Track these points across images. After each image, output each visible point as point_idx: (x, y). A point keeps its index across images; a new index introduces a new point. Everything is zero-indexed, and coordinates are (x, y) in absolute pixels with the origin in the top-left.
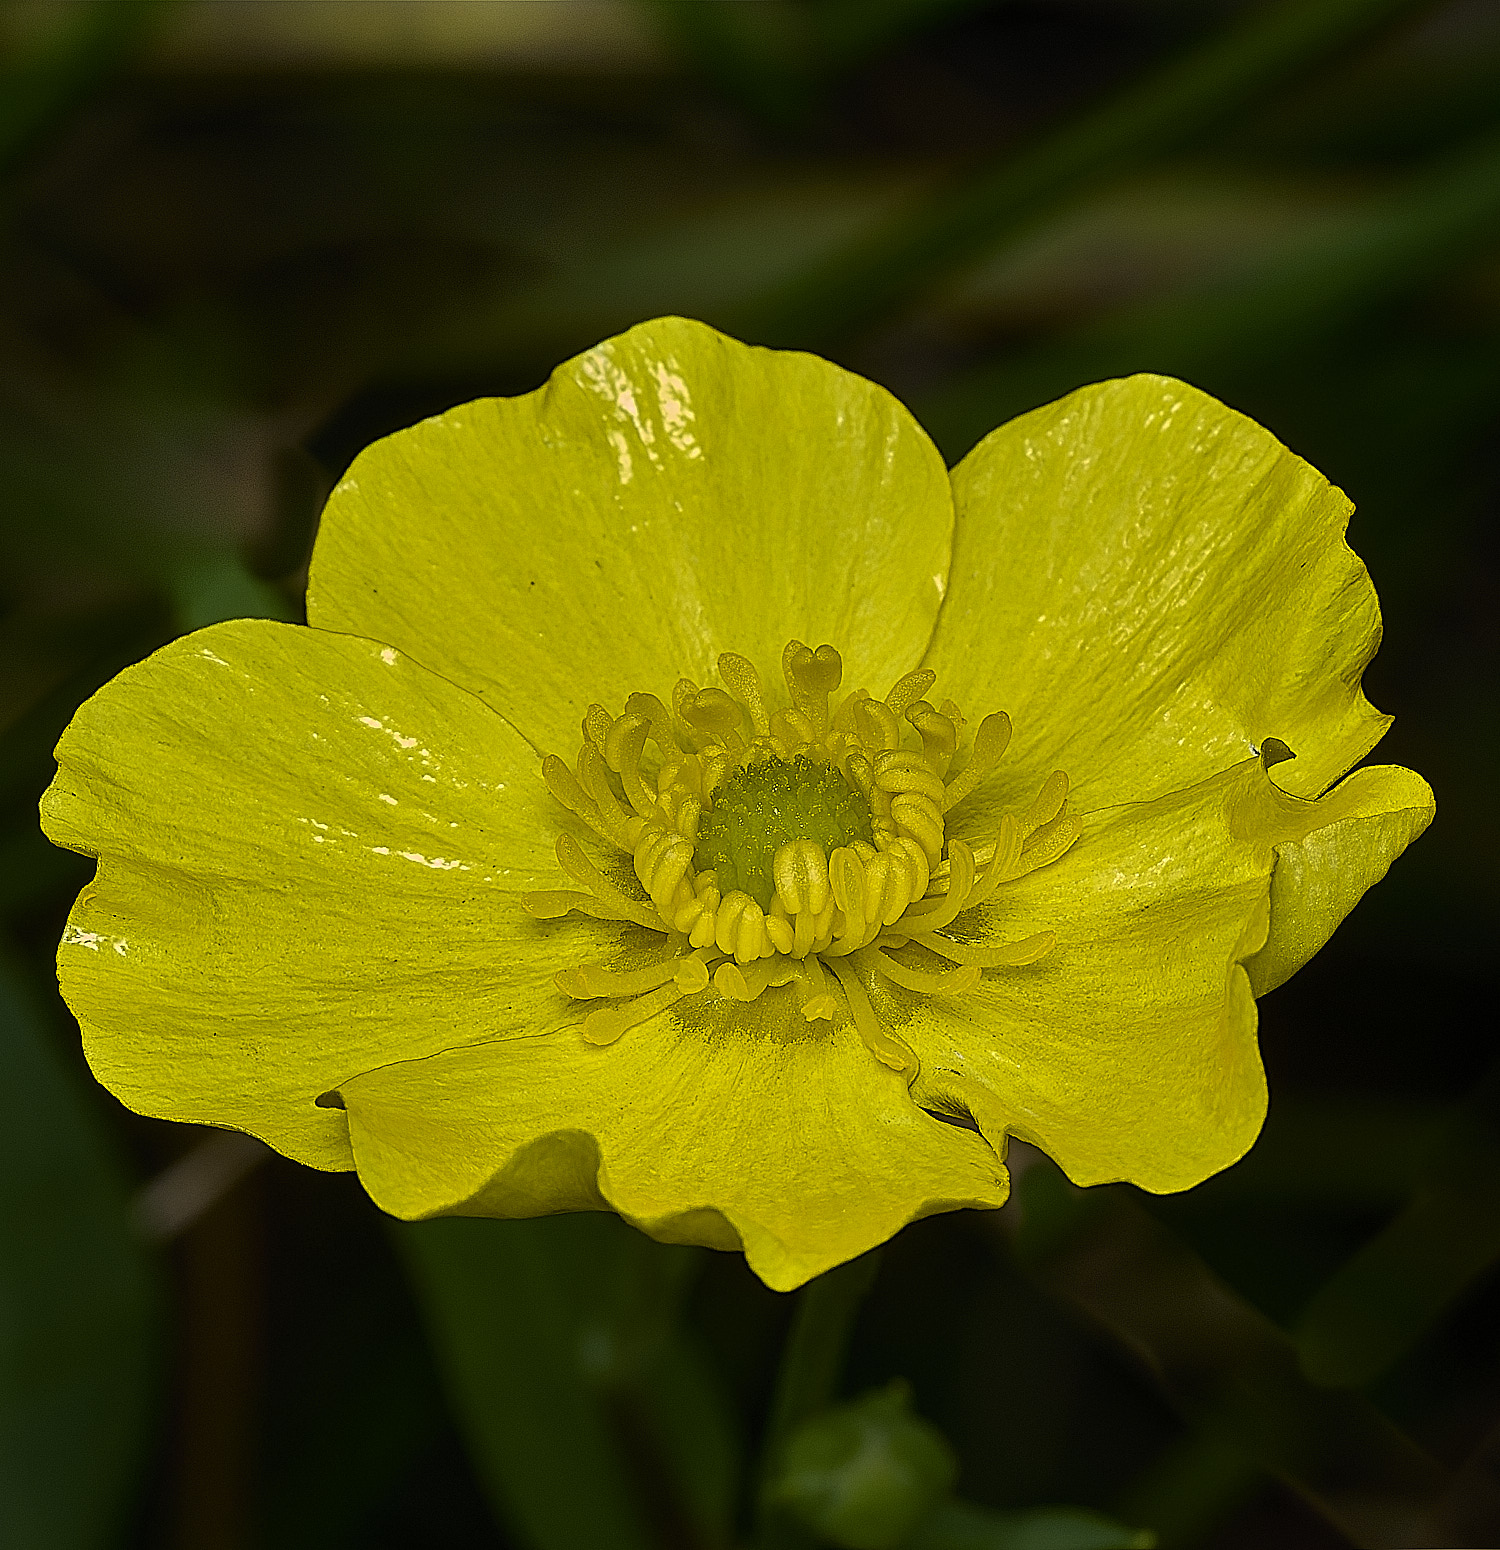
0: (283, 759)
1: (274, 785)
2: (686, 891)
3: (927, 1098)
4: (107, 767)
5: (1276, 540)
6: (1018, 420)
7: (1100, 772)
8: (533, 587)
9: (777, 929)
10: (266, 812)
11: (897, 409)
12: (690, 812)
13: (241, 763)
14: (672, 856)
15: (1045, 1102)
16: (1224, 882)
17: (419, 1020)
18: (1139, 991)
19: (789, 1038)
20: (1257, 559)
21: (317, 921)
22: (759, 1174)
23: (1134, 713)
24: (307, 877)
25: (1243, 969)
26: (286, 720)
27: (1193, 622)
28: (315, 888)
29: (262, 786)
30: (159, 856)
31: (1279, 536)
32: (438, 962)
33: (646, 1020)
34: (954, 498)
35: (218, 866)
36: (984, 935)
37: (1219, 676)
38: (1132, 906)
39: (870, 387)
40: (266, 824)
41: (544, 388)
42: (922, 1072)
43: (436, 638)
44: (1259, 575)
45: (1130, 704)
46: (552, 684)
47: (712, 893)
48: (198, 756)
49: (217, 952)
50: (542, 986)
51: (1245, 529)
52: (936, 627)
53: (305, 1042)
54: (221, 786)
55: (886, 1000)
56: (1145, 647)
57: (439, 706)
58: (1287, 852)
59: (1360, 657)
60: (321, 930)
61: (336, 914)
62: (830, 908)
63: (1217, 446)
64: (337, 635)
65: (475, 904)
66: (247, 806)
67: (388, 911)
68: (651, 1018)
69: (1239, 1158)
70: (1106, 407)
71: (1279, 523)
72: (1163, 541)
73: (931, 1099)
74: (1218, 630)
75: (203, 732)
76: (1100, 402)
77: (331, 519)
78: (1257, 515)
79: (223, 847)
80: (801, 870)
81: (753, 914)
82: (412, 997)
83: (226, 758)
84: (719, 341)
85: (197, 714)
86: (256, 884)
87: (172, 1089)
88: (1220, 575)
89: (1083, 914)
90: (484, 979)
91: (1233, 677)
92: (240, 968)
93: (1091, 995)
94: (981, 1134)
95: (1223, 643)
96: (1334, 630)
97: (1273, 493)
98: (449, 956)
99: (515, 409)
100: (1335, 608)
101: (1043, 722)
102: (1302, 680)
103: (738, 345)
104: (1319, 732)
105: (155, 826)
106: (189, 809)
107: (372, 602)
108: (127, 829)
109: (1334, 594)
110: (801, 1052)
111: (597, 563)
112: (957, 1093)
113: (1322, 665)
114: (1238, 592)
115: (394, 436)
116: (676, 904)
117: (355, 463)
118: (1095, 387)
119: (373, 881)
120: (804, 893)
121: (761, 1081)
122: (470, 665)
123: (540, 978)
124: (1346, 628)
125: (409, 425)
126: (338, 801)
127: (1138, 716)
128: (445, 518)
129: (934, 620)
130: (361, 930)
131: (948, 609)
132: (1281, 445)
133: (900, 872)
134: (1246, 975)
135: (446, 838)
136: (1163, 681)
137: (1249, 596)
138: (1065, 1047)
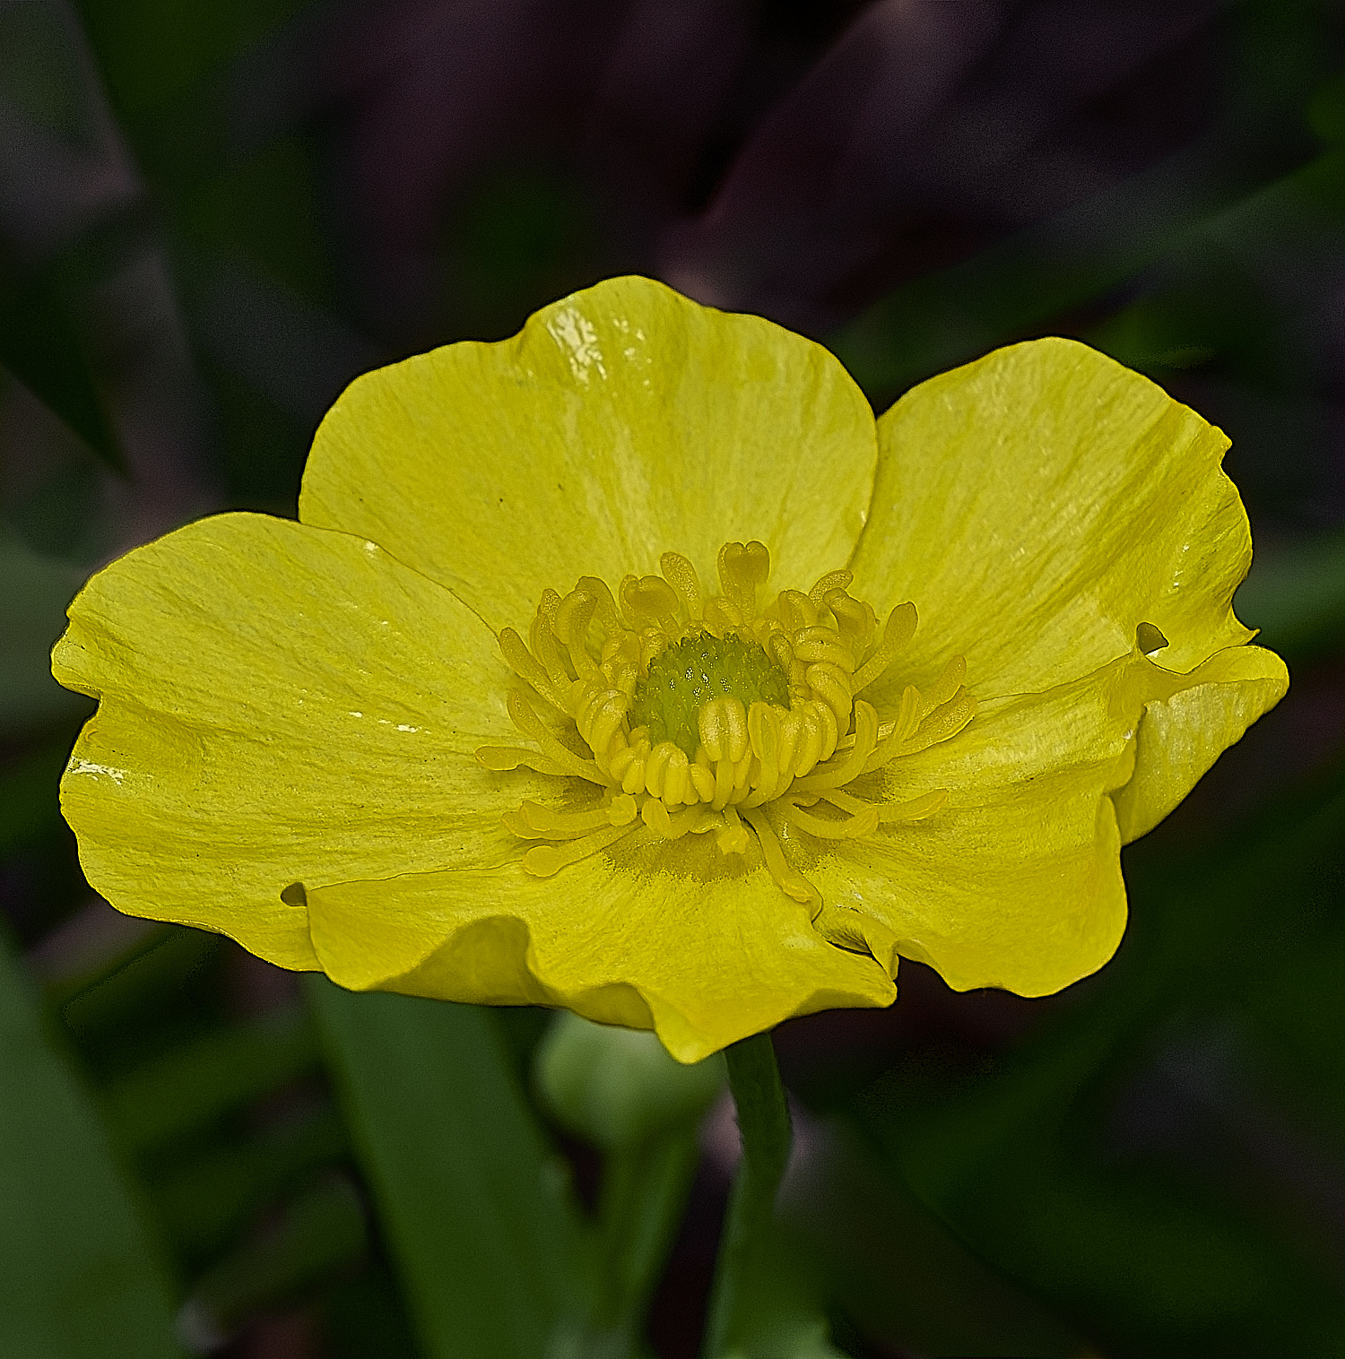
0: (272, 633)
1: (262, 655)
2: (621, 743)
3: (827, 931)
4: (115, 629)
5: (1162, 477)
6: (938, 378)
7: (997, 672)
8: (502, 504)
9: (700, 776)
10: (253, 676)
11: (831, 363)
12: (628, 679)
13: (234, 634)
14: (609, 708)
15: (933, 934)
16: (1101, 756)
17: (380, 854)
18: (1021, 846)
19: (708, 877)
20: (1145, 491)
21: (294, 769)
22: (674, 985)
23: (1029, 624)
24: (287, 732)
25: (1109, 800)
26: (276, 601)
27: (1085, 547)
28: (292, 742)
29: (251, 654)
30: (156, 705)
31: (1164, 473)
32: (400, 809)
33: (582, 859)
34: (878, 439)
35: (208, 718)
36: (886, 799)
37: (1106, 590)
38: (1019, 777)
39: (809, 344)
40: (253, 686)
41: (520, 335)
42: (825, 909)
43: (413, 542)
44: (1145, 506)
45: (1027, 615)
46: (515, 586)
47: (644, 745)
48: (196, 625)
49: (204, 789)
50: (492, 832)
51: (1135, 469)
52: (858, 548)
53: (278, 867)
54: (215, 652)
55: (797, 850)
56: (1042, 570)
57: (412, 594)
58: (1155, 708)
59: (1231, 576)
60: (297, 777)
61: (311, 765)
62: (748, 757)
63: (1113, 400)
64: (325, 531)
65: (436, 762)
66: (237, 670)
67: (358, 765)
68: (587, 857)
69: (1100, 967)
70: (1017, 365)
71: (1165, 461)
72: (1063, 479)
73: (832, 933)
74: (1107, 553)
75: (201, 606)
76: (1012, 360)
77: (324, 437)
78: (1146, 457)
79: (214, 703)
80: (723, 723)
81: (679, 760)
82: (375, 836)
83: (221, 629)
84: (677, 300)
85: (197, 590)
86: (242, 734)
87: (156, 896)
88: (1110, 508)
89: (975, 785)
90: (440, 824)
91: (1118, 592)
92: (224, 804)
93: (979, 850)
94: (874, 959)
95: (1112, 562)
96: (1209, 548)
97: (1160, 437)
98: (409, 804)
99: (493, 352)
100: (1210, 528)
101: (949, 631)
102: (1179, 592)
103: (694, 305)
104: (1193, 642)
105: (154, 681)
106: (184, 669)
107: (357, 508)
108: (129, 681)
109: (1209, 515)
110: (718, 889)
111: (560, 486)
112: (854, 925)
113: (1198, 580)
114: (1126, 522)
115: (384, 369)
116: (610, 752)
117: (348, 390)
118: (1008, 348)
119: (346, 739)
120: (725, 742)
121: (682, 913)
122: (441, 566)
123: (490, 825)
124: (1220, 547)
125: (398, 361)
126: (318, 670)
127: (1033, 626)
128: (426, 441)
129: (855, 541)
130: (332, 779)
131: (868, 536)
132: (1170, 399)
133: (812, 729)
134: (1112, 804)
135: (413, 708)
136: (1057, 596)
137: (1136, 524)
138: (953, 890)
